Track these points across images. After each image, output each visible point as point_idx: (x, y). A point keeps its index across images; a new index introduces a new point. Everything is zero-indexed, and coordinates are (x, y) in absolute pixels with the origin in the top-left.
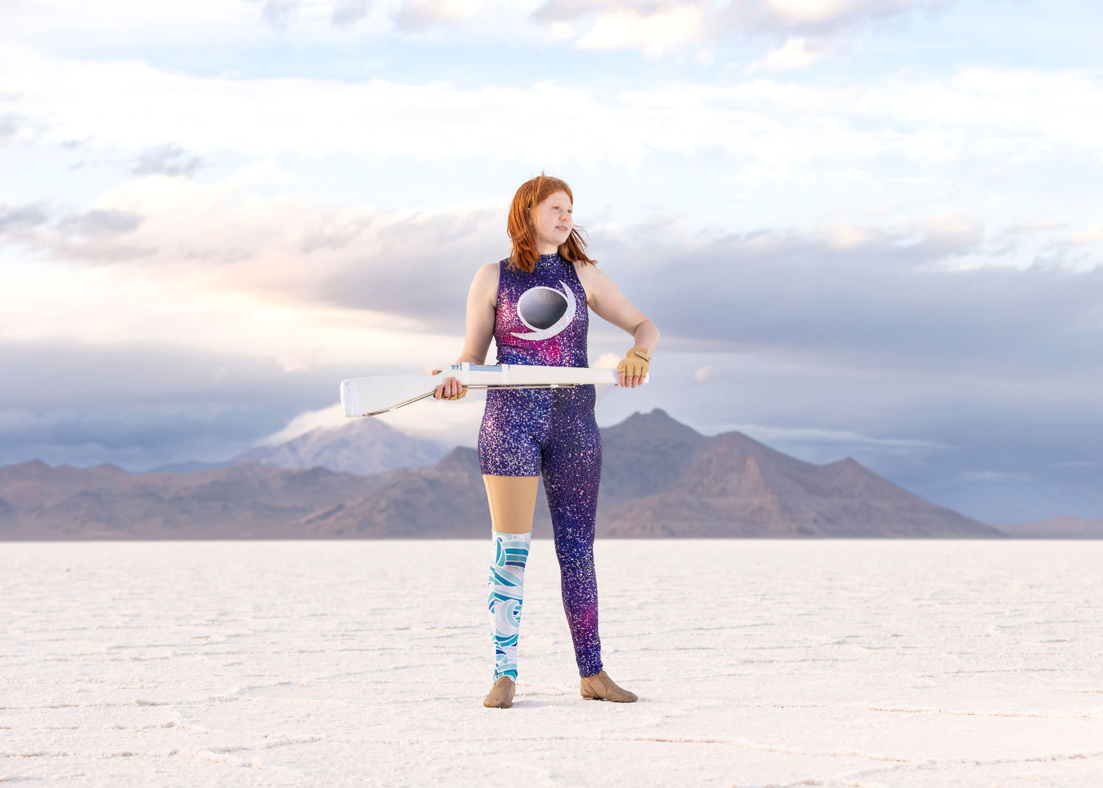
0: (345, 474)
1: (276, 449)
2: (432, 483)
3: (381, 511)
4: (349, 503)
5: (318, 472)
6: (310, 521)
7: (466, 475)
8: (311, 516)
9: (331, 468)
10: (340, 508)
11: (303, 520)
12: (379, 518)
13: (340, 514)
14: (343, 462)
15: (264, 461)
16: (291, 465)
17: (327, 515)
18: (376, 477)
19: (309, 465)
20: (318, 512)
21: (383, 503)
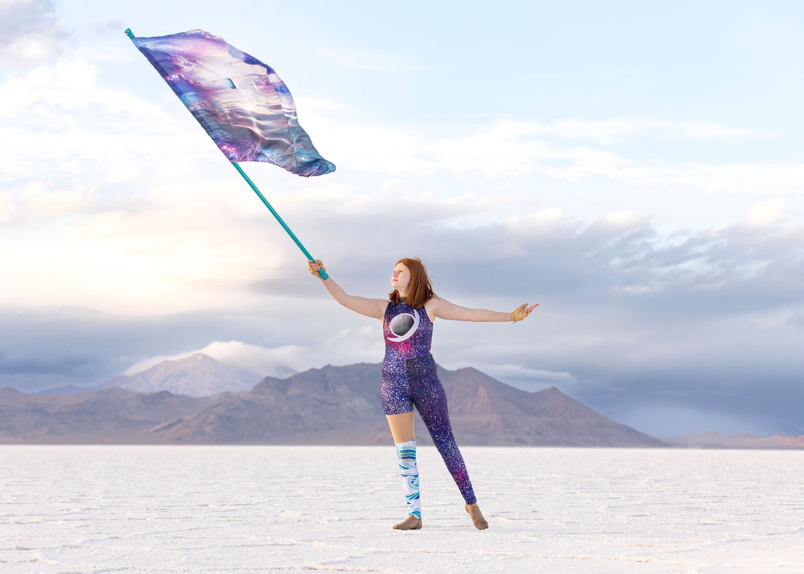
0: (183, 396)
1: (133, 378)
2: (248, 403)
3: (210, 424)
4: (186, 418)
5: (164, 395)
6: (157, 431)
7: (273, 398)
8: (158, 427)
9: (173, 392)
10: (179, 421)
11: (152, 430)
12: (208, 429)
13: (179, 425)
14: (182, 388)
15: (123, 387)
16: (144, 389)
17: (170, 426)
18: (207, 398)
19: (157, 390)
20: (164, 424)
21: (212, 418)
